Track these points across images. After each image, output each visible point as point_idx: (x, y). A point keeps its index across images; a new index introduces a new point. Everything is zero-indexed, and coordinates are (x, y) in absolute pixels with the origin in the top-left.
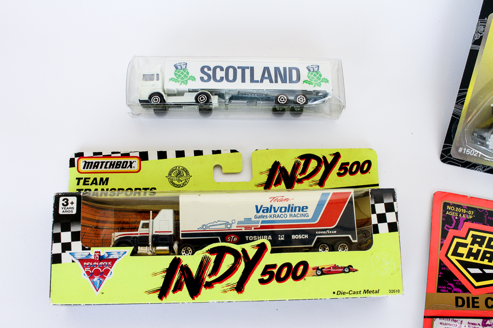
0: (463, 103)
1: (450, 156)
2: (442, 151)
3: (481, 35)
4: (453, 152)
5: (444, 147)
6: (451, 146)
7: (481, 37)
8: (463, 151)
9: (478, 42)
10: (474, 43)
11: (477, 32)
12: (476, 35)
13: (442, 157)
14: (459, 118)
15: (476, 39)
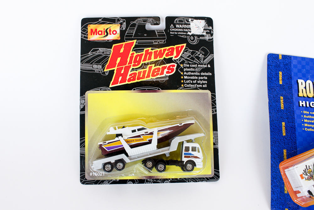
0: (84, 146)
1: (86, 179)
2: (81, 178)
3: (84, 105)
4: (87, 177)
5: (81, 174)
6: (85, 173)
7: (84, 106)
8: (93, 174)
9: (83, 109)
10: (81, 111)
11: (81, 104)
12: (81, 106)
13: (81, 181)
14: (85, 155)
15: (81, 108)
